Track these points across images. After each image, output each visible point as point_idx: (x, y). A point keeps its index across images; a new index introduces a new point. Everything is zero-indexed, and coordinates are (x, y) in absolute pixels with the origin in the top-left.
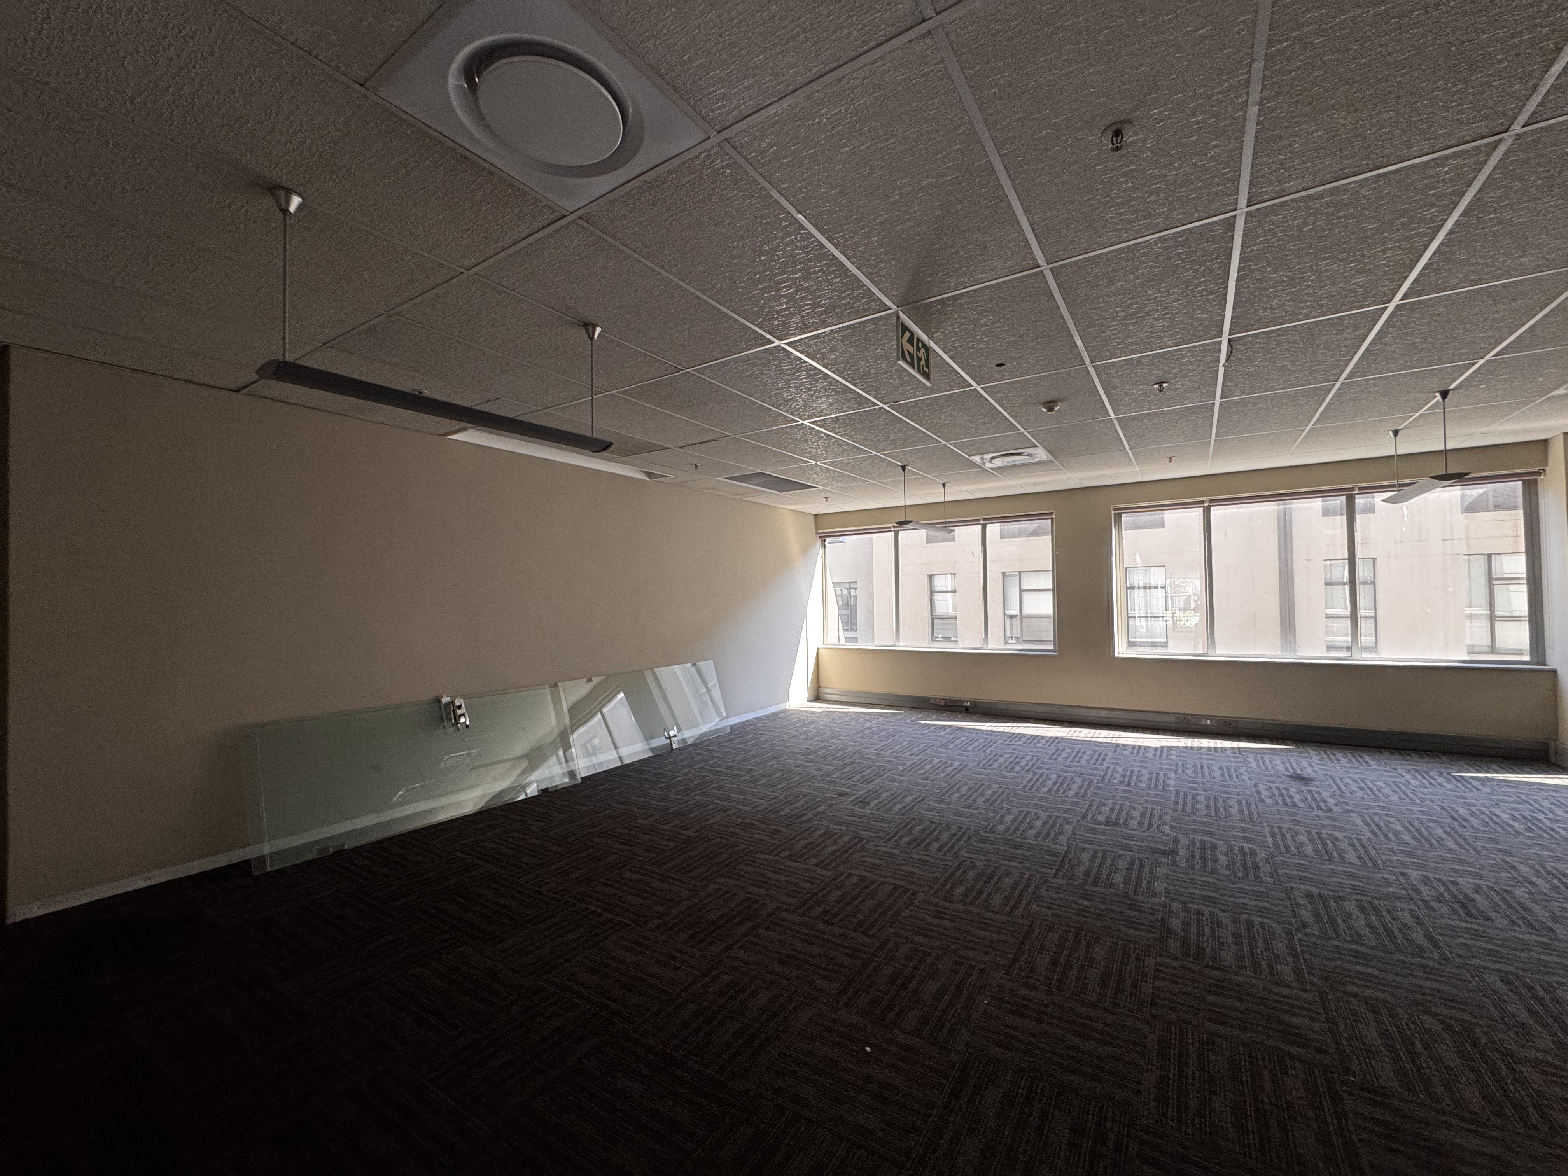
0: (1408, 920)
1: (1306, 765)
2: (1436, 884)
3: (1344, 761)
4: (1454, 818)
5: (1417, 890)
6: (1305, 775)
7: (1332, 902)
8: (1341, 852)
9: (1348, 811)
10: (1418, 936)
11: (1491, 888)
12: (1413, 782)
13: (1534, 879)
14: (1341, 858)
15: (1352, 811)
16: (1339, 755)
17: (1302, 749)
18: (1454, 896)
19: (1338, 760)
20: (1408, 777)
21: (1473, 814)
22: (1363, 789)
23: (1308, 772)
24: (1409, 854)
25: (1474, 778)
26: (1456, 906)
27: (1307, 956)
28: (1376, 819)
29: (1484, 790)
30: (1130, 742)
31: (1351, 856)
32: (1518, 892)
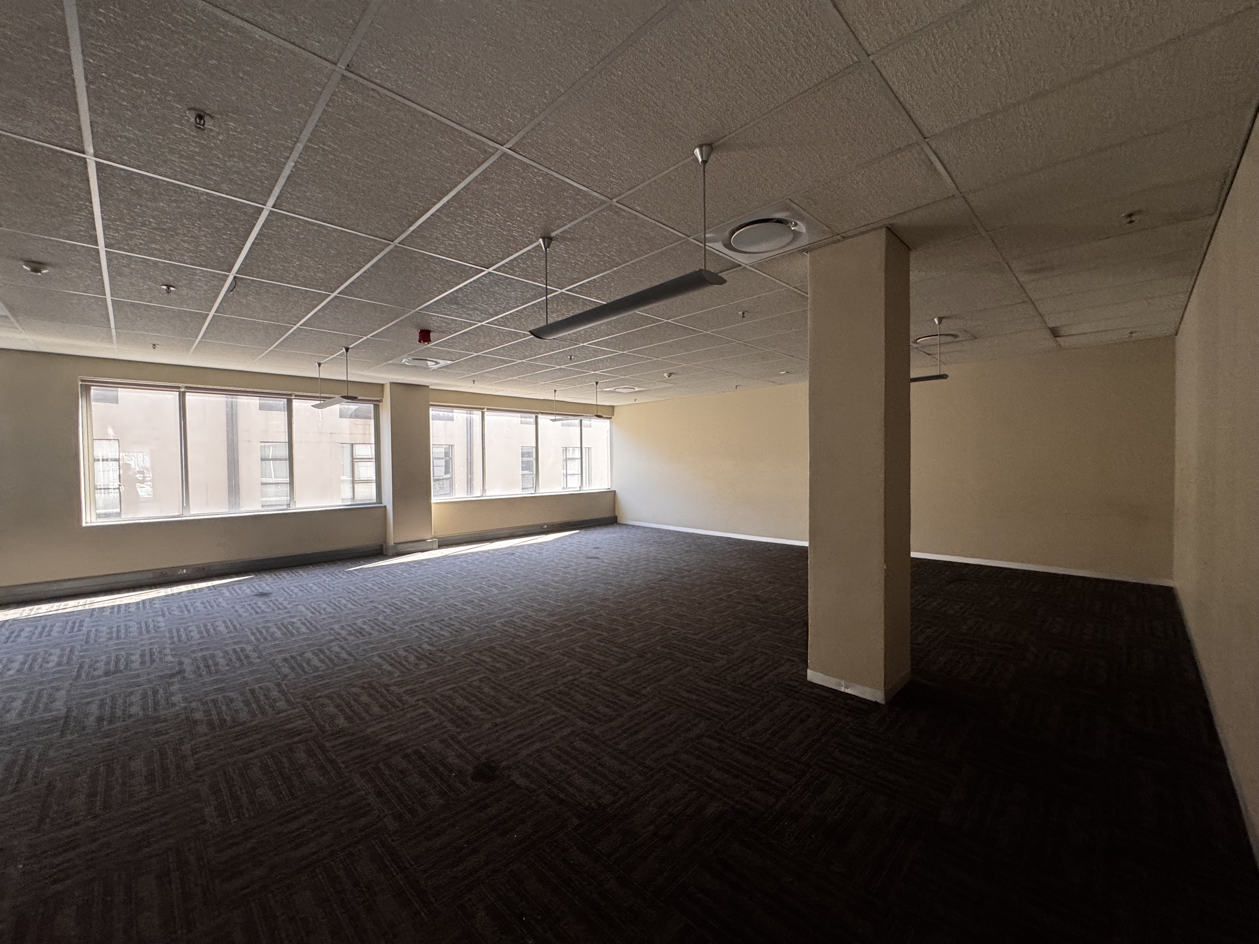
0: (337, 649)
1: (264, 585)
2: (347, 628)
3: (288, 577)
4: (349, 593)
5: (339, 634)
6: (265, 592)
7: (298, 658)
8: (298, 629)
9: (296, 606)
10: (344, 655)
11: (369, 620)
12: (327, 580)
13: (385, 610)
14: (298, 632)
15: (299, 605)
16: (284, 574)
17: (259, 576)
18: (355, 630)
19: (284, 577)
20: (324, 577)
21: (357, 588)
22: (301, 590)
23: (267, 589)
24: (333, 617)
25: (355, 570)
26: (358, 634)
27: (291, 691)
28: (313, 604)
29: (360, 574)
30: (106, 604)
31: (304, 629)
32: (381, 618)
